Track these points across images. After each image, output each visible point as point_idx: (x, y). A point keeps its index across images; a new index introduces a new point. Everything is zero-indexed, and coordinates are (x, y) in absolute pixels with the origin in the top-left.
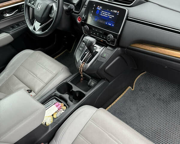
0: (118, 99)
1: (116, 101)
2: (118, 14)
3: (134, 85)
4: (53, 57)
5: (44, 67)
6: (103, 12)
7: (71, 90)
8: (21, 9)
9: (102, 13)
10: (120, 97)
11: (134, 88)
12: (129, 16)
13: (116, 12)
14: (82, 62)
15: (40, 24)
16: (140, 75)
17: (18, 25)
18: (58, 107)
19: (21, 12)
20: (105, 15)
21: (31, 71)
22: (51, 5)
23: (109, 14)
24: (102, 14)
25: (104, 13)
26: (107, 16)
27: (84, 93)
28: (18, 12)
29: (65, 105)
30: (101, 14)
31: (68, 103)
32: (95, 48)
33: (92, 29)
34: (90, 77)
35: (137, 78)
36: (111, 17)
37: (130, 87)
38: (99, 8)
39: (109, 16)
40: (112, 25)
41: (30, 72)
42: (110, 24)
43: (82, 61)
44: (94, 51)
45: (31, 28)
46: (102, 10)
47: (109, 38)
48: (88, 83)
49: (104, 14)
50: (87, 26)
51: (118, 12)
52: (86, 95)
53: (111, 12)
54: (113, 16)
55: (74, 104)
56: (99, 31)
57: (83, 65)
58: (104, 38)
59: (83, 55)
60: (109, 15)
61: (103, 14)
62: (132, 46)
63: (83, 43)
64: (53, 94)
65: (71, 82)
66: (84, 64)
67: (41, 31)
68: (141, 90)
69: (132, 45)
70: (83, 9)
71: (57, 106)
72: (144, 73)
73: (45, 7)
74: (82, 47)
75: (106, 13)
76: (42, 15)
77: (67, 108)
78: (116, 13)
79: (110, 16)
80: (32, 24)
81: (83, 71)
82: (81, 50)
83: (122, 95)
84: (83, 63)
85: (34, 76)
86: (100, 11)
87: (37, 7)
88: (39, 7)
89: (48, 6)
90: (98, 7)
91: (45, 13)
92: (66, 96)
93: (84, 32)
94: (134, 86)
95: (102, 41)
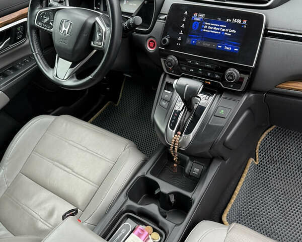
0: (239, 187)
1: (237, 192)
2: (245, 27)
3: (257, 154)
4: (86, 120)
5: (86, 149)
6: (208, 25)
7: (156, 192)
8: (16, 36)
9: (206, 27)
10: (241, 183)
11: (258, 160)
12: (269, 28)
13: (239, 21)
14: (174, 131)
15: (71, 63)
16: (266, 133)
17: (13, 68)
18: (143, 237)
19: (16, 41)
20: (213, 30)
21: (58, 161)
22: (91, 21)
23: (223, 28)
24: (207, 29)
25: (211, 26)
26: (219, 31)
27: (189, 194)
28: (10, 42)
29: (155, 230)
30: (204, 28)
31: (160, 224)
32: (197, 100)
33: (186, 61)
34: (188, 158)
35: (260, 140)
36: (228, 32)
37: (252, 160)
38: (198, 17)
39: (225, 32)
40: (233, 48)
41: (56, 163)
42: (228, 48)
43: (173, 129)
44: (196, 106)
45: (50, 74)
46: (205, 20)
47: (231, 78)
48: (185, 170)
49: (210, 28)
50: (173, 56)
51: (245, 22)
52: (195, 200)
53: (229, 22)
54: (235, 32)
55: (177, 225)
56: (204, 64)
57: (178, 139)
58: (217, 76)
59: (174, 118)
60: (224, 30)
61: (210, 30)
62: (280, 88)
63: (166, 91)
64: (124, 208)
65: (152, 173)
66: (181, 135)
67: (75, 79)
68: (272, 161)
69: (281, 86)
70: (157, 22)
71: (139, 235)
72: (272, 128)
73: (78, 28)
74: (165, 100)
75: (215, 26)
76: (74, 44)
77: (161, 235)
78: (240, 25)
79: (227, 30)
80: (52, 65)
81: (179, 150)
82: (166, 107)
83: (243, 179)
84: (176, 133)
85: (68, 170)
86: (201, 23)
87: (60, 28)
88: (64, 29)
89: (85, 24)
90: (196, 15)
91: (82, 41)
92: (153, 208)
93: (165, 70)
94: (257, 156)
95: (209, 83)
